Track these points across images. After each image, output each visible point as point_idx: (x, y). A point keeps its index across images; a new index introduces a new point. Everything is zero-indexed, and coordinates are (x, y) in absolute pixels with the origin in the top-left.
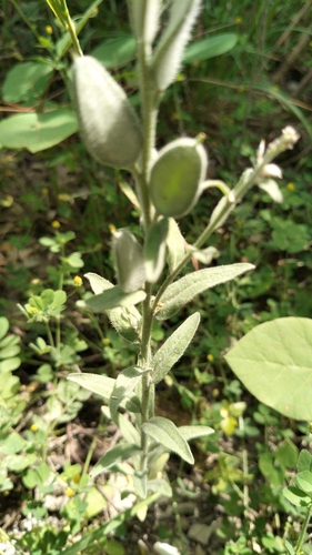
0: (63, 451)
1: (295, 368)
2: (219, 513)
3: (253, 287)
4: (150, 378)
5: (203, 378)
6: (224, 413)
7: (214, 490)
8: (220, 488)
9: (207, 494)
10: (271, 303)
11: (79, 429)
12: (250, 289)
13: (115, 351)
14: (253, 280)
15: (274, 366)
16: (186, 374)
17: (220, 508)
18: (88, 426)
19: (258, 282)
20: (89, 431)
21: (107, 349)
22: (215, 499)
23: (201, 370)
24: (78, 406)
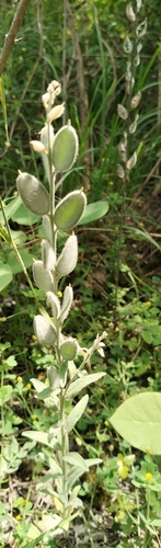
0: (7, 500)
1: (151, 423)
2: (121, 538)
3: (136, 369)
4: (65, 431)
5: (102, 437)
6: (120, 463)
7: (116, 519)
8: (121, 517)
9: (112, 524)
10: (150, 379)
11: (18, 483)
12: (134, 371)
13: (41, 423)
14: (135, 363)
15: (138, 423)
16: (92, 437)
17: (122, 534)
18: (24, 480)
19: (140, 365)
20: (25, 484)
21: (35, 422)
22: (117, 526)
23: (101, 433)
24: (19, 462)
